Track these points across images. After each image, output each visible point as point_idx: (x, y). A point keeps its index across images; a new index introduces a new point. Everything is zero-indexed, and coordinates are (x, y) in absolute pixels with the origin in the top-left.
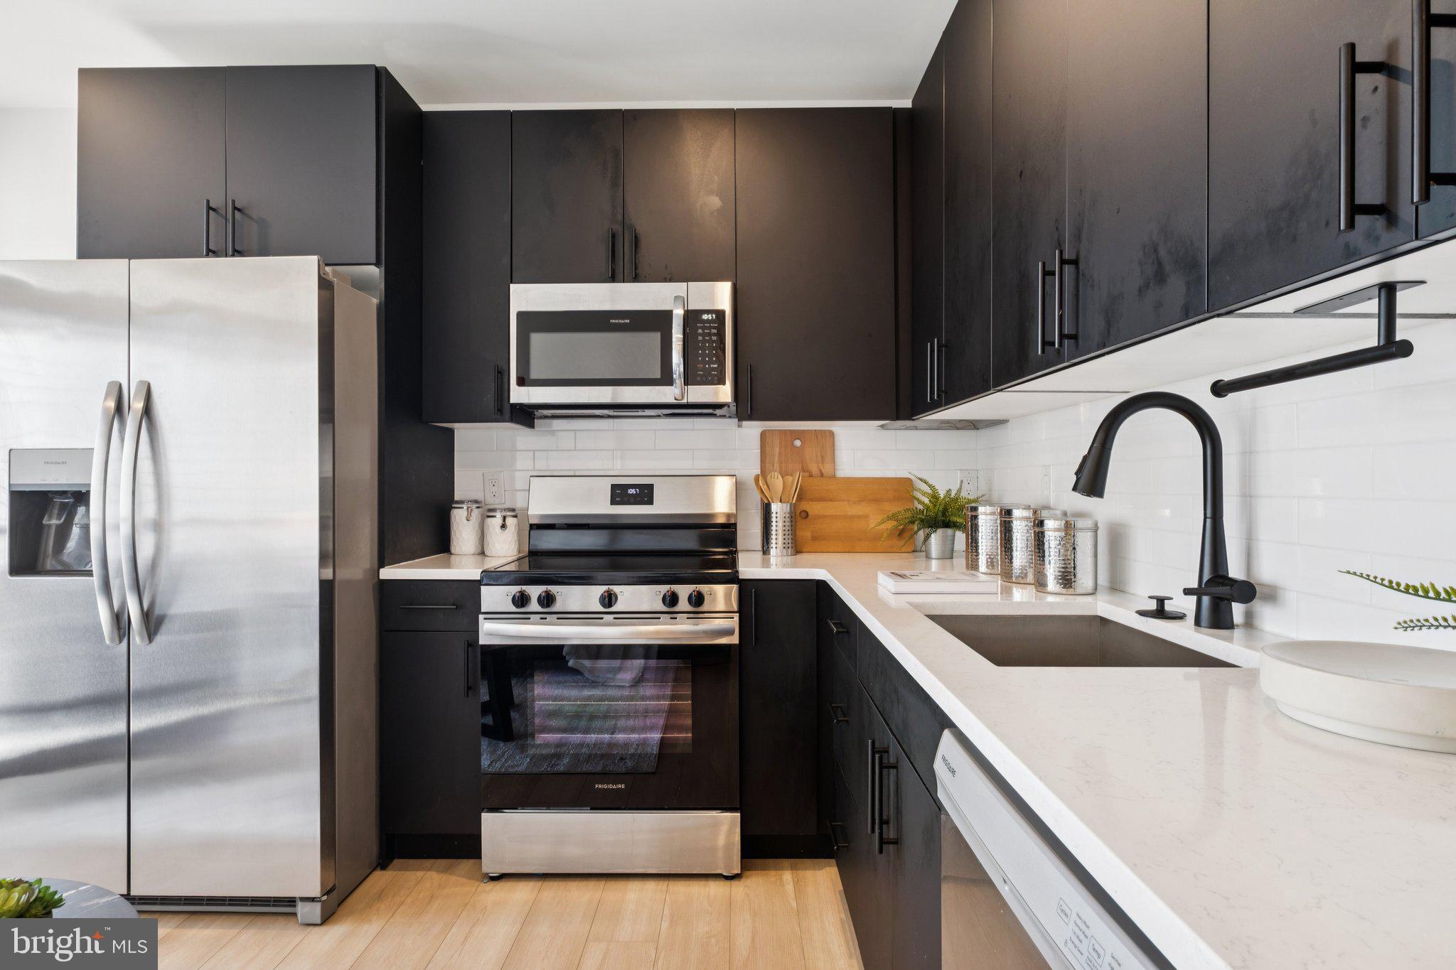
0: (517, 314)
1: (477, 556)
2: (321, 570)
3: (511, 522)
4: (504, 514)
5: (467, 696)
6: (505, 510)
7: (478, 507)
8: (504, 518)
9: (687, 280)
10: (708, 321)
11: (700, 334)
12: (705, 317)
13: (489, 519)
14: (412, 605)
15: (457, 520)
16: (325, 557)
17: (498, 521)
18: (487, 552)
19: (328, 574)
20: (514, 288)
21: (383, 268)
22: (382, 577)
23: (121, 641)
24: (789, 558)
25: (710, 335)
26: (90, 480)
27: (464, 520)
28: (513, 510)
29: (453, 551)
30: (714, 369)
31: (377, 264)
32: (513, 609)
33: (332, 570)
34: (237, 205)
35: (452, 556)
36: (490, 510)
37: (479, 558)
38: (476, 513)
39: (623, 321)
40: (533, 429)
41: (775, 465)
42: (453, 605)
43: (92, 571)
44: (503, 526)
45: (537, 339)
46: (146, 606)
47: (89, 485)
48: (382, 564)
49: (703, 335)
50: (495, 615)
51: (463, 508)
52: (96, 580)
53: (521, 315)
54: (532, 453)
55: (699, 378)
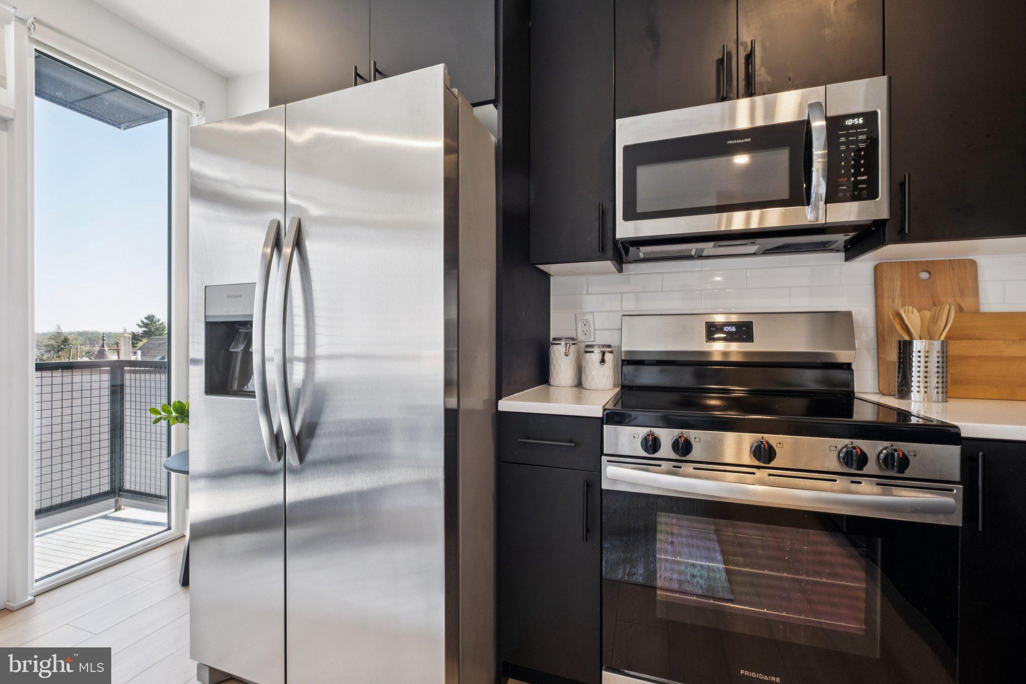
0: (624, 148)
1: (573, 388)
2: (447, 399)
3: (609, 357)
4: (603, 349)
5: (587, 541)
6: (603, 346)
7: (573, 344)
8: (603, 353)
9: (824, 83)
10: (854, 126)
11: (843, 143)
12: (849, 122)
13: (588, 354)
14: (528, 438)
15: (556, 355)
16: (451, 384)
17: (596, 356)
18: (586, 384)
19: (453, 403)
20: (619, 122)
21: (501, 106)
22: (500, 408)
23: (279, 460)
24: (940, 404)
25: (857, 142)
26: (252, 310)
27: (563, 354)
28: (609, 346)
29: (552, 382)
30: (862, 182)
31: (494, 102)
32: (644, 454)
33: (456, 400)
34: (379, 68)
35: (551, 388)
36: (588, 346)
37: (575, 389)
38: (573, 349)
39: (742, 141)
40: (621, 274)
41: (896, 300)
42: (571, 442)
43: (254, 392)
44: (603, 361)
45: (644, 174)
46: (297, 430)
47: (252, 316)
48: (499, 397)
49: (847, 143)
50: (620, 459)
51: (560, 344)
52: (258, 401)
53: (627, 149)
54: (619, 296)
55: (841, 195)
